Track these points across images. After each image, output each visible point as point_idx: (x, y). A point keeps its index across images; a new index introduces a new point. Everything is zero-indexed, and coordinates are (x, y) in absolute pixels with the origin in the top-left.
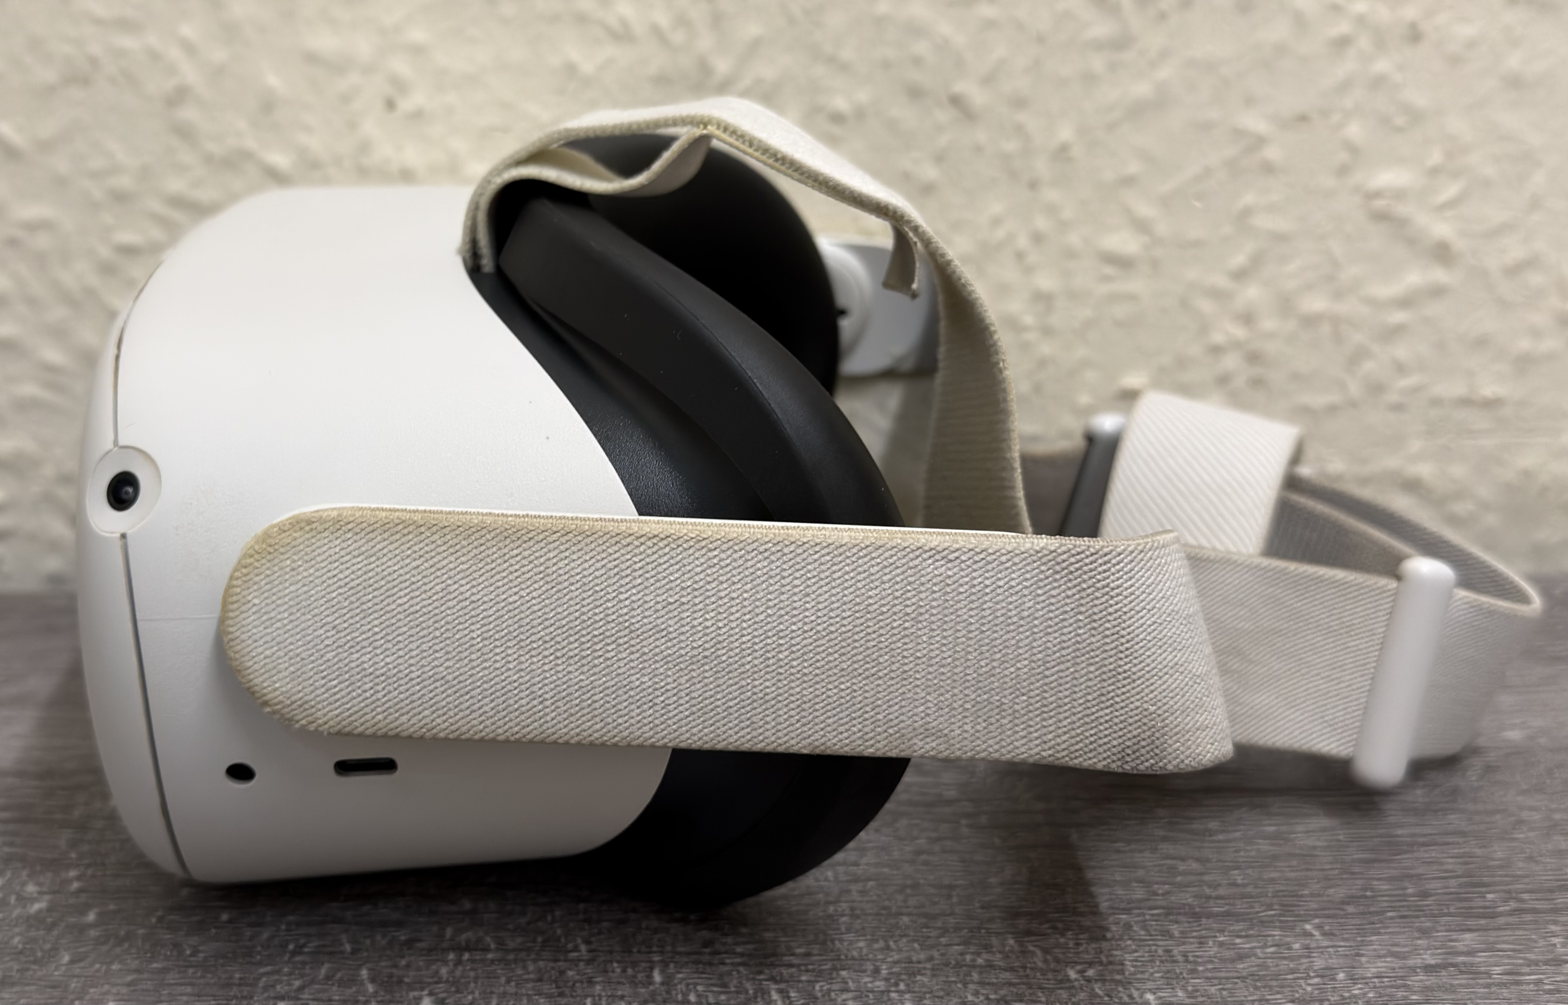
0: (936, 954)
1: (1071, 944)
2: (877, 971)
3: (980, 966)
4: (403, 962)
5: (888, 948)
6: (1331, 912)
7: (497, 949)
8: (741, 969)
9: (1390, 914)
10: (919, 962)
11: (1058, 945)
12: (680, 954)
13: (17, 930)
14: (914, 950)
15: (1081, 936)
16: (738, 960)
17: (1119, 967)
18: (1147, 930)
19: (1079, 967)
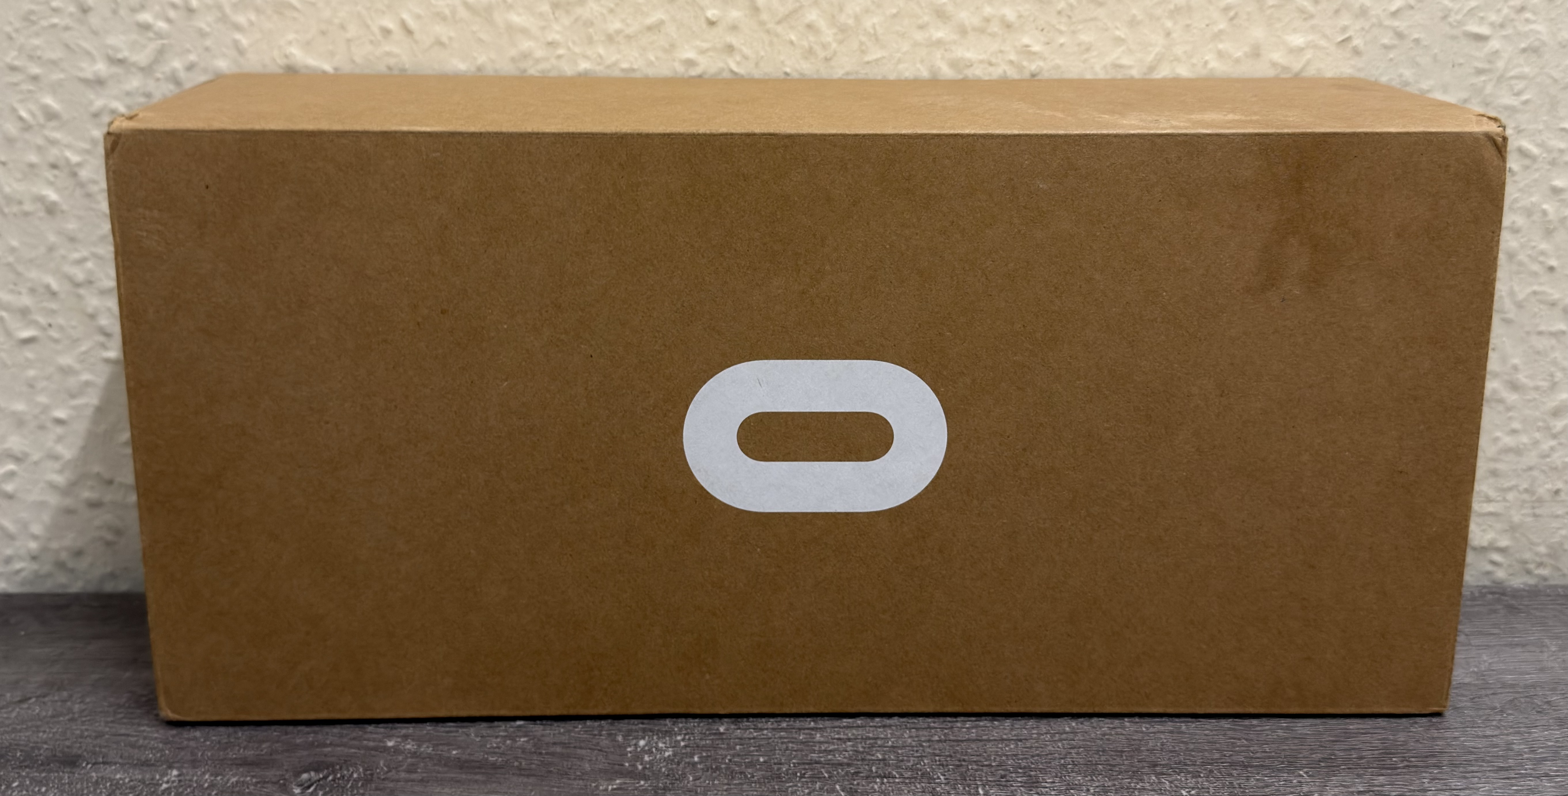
0: (1116, 783)
1: (1183, 779)
2: (1088, 790)
3: (1139, 789)
4: (855, 783)
5: (1093, 780)
6: (1314, 765)
7: (899, 778)
8: (1021, 788)
9: (1343, 767)
10: (1109, 787)
11: (1177, 780)
12: (990, 781)
13: (661, 765)
14: (1106, 781)
15: (1188, 776)
16: (1020, 785)
17: (1207, 790)
18: (1221, 773)
19: (1187, 790)
